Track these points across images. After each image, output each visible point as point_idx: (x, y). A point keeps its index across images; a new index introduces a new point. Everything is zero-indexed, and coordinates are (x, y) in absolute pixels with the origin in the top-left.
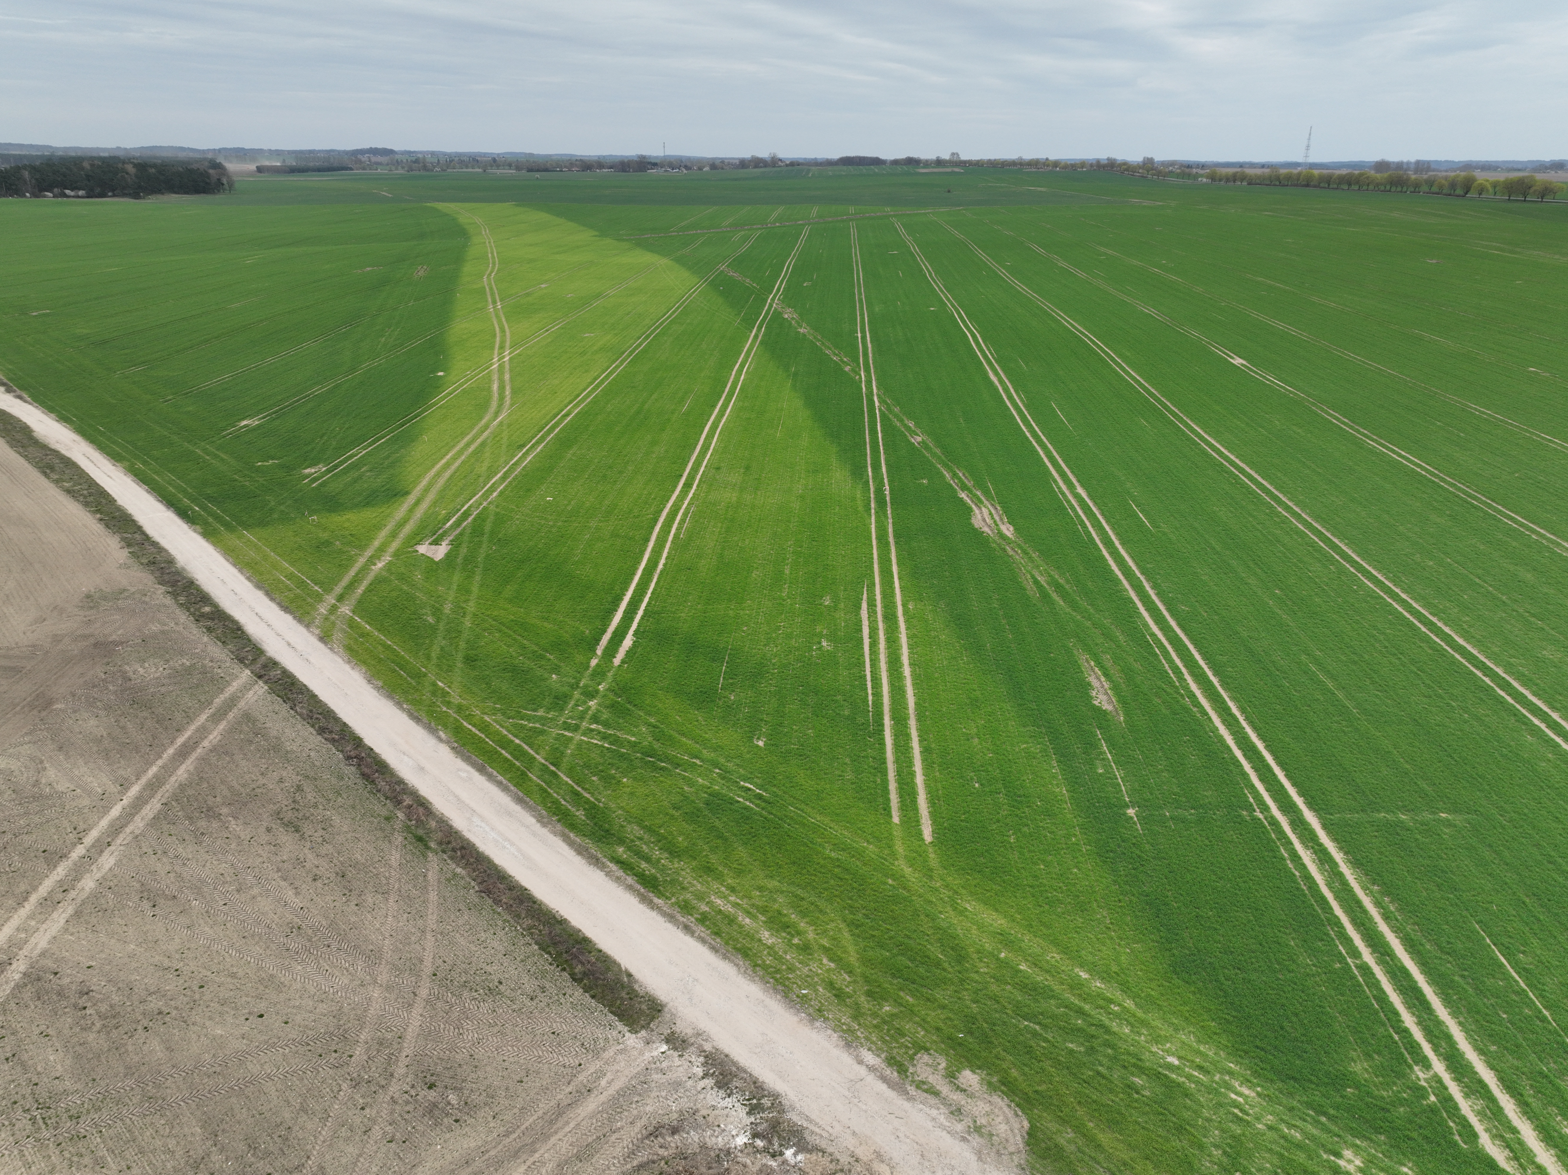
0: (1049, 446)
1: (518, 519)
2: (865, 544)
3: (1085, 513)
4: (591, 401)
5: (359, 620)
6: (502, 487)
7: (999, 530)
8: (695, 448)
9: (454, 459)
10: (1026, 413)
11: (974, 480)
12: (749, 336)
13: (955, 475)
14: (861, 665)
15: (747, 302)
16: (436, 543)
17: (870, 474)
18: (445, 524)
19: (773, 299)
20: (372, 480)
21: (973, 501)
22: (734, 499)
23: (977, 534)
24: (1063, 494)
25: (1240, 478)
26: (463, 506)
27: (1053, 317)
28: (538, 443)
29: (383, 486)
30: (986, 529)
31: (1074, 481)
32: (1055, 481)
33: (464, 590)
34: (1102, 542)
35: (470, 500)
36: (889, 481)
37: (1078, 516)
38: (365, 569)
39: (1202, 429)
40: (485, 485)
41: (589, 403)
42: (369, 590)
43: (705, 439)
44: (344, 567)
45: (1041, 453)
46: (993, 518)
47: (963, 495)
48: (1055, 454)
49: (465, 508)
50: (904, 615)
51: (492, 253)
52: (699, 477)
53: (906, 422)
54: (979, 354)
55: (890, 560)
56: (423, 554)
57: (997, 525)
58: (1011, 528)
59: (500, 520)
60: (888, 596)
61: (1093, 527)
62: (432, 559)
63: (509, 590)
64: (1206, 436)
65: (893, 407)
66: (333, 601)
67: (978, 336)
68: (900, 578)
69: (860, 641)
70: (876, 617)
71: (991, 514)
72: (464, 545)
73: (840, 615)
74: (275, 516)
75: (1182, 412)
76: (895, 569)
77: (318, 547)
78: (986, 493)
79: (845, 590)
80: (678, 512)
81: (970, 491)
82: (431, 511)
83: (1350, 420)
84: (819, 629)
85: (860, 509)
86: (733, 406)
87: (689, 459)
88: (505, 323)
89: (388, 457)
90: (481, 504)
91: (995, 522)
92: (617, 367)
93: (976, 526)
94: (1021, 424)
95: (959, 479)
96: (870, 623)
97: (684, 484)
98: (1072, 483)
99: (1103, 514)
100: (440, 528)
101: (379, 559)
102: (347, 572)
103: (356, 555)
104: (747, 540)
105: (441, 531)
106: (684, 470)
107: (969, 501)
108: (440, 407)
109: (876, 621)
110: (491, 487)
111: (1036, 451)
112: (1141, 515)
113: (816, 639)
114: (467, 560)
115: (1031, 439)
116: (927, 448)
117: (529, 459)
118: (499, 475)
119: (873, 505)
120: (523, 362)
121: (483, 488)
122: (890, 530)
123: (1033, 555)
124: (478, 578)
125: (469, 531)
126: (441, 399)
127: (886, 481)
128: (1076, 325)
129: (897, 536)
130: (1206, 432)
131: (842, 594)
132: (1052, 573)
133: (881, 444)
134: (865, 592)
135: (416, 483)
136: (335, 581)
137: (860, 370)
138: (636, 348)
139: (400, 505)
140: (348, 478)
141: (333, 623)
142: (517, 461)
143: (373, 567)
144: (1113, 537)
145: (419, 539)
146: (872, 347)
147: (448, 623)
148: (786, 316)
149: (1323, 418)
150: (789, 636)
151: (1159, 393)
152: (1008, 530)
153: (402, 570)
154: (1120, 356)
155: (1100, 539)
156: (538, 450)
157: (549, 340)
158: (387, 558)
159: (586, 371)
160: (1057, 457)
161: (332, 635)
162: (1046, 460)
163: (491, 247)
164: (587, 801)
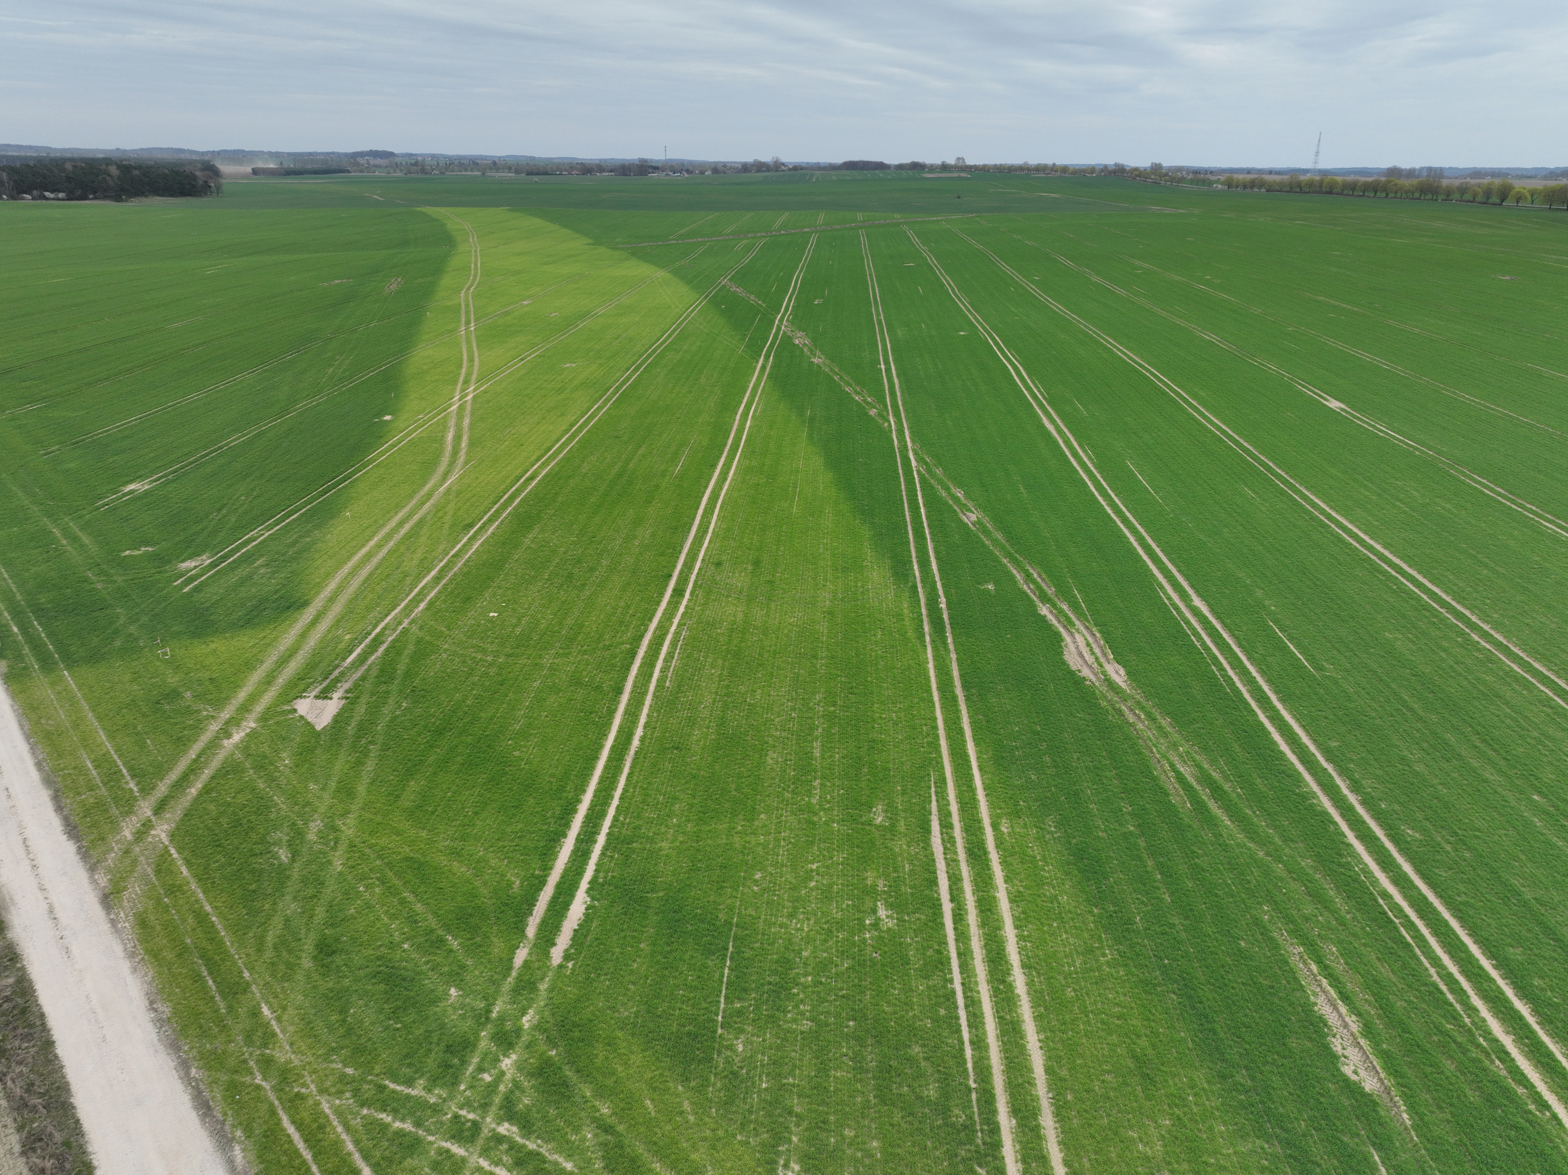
0: (1140, 528)
7: (1105, 675)
8: (689, 531)
11: (1055, 585)
12: (755, 367)
13: (1028, 576)
15: (752, 325)
17: (917, 573)
18: (344, 660)
19: (781, 320)
21: (1059, 622)
24: (1177, 609)
26: (375, 627)
30: (1087, 673)
31: (1187, 587)
32: (1161, 587)
34: (1252, 696)
35: (387, 615)
36: (944, 586)
38: (212, 746)
40: (410, 591)
43: (703, 517)
46: (1092, 652)
47: (1044, 610)
48: (1151, 542)
51: (476, 264)
53: (954, 491)
54: (1025, 392)
57: (1101, 666)
58: (1123, 672)
61: (1233, 668)
65: (933, 467)
67: (1021, 368)
69: (937, 902)
70: (956, 851)
93: (1073, 667)
96: (947, 863)
98: (1186, 592)
100: (337, 667)
101: (239, 726)
105: (336, 673)
106: (674, 569)
107: (1054, 621)
110: (417, 595)
111: (1126, 537)
112: (1290, 646)
113: (869, 903)
114: (362, 730)
115: (1114, 517)
116: (986, 533)
118: (433, 574)
121: (407, 596)
122: (955, 674)
123: (1164, 724)
127: (939, 586)
129: (966, 686)
132: (1198, 758)
133: (925, 525)
137: (888, 415)
138: (623, 383)
143: (226, 743)
144: (1268, 691)
148: (797, 341)
152: (1118, 675)
158: (251, 723)
163: (476, 256)
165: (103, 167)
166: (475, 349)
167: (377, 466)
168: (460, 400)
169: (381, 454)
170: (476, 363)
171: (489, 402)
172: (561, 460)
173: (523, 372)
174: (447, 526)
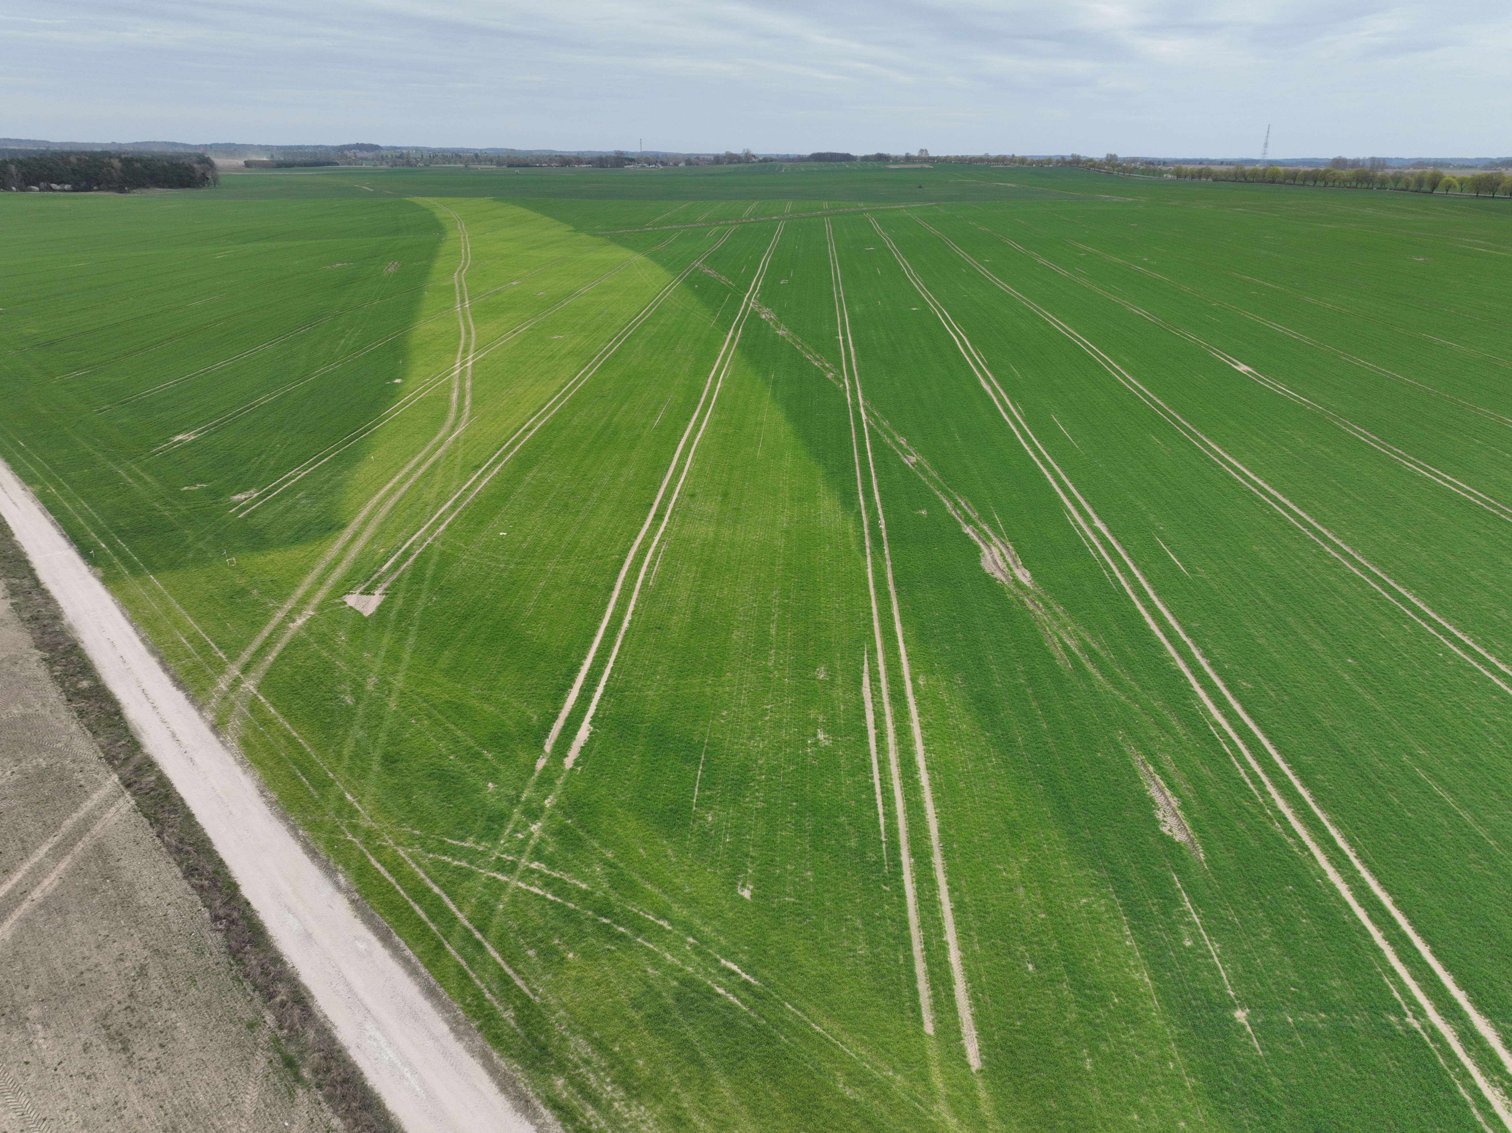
0: (1056, 467)
1: (465, 560)
2: (862, 594)
3: (1109, 554)
4: (556, 414)
5: (263, 700)
6: (450, 519)
7: (1013, 576)
8: (667, 469)
9: (401, 483)
10: (1026, 427)
11: (978, 511)
12: (726, 338)
13: (956, 505)
14: (866, 768)
15: (723, 301)
16: (368, 592)
17: (862, 503)
18: (381, 566)
19: (749, 298)
20: (306, 509)
21: (980, 538)
22: (711, 535)
23: (989, 580)
24: (1080, 528)
25: (1275, 509)
26: (404, 543)
27: (1041, 318)
28: (495, 463)
29: (317, 518)
30: (998, 575)
31: (1090, 511)
32: (1069, 512)
33: (394, 658)
34: (1133, 592)
35: (413, 535)
36: (884, 512)
37: (1101, 558)
38: (282, 627)
39: (1220, 447)
40: (432, 516)
41: (554, 415)
42: (281, 657)
43: (679, 459)
44: (256, 625)
45: (1049, 477)
46: (1005, 561)
47: (967, 530)
48: (1064, 477)
50: (914, 693)
51: (466, 250)
52: (671, 506)
53: (897, 438)
54: (968, 359)
55: (891, 617)
56: (351, 607)
57: (1011, 570)
58: (1028, 574)
59: (445, 561)
60: (893, 666)
61: (1121, 572)
62: (361, 614)
63: (446, 658)
64: (1227, 457)
65: (881, 421)
66: (237, 673)
67: (965, 339)
68: (905, 642)
69: (864, 732)
70: (881, 698)
71: (1002, 555)
72: (400, 595)
73: (838, 693)
74: (190, 555)
75: (1195, 428)
76: (898, 628)
77: (231, 597)
78: (994, 527)
79: (842, 658)
80: (647, 552)
81: (976, 526)
82: (367, 550)
83: (1379, 438)
84: (813, 714)
85: (854, 547)
86: (709, 420)
87: (661, 483)
88: (471, 324)
89: (327, 481)
90: (425, 541)
91: (1008, 565)
92: (586, 373)
93: (988, 571)
94: (1022, 441)
95: (961, 508)
96: (874, 705)
97: (655, 515)
98: (1088, 515)
99: (1129, 556)
100: (376, 572)
101: (300, 613)
102: (260, 632)
103: (274, 608)
104: (726, 589)
105: (376, 576)
106: (655, 498)
107: (976, 538)
108: (393, 420)
109: (881, 703)
110: (438, 519)
111: (1043, 474)
112: (1172, 556)
113: (811, 730)
114: (402, 616)
115: (1035, 458)
116: (923, 471)
117: (483, 483)
118: (449, 503)
119: (867, 543)
120: (486, 368)
121: (429, 520)
122: (890, 576)
123: (1057, 610)
124: (411, 640)
125: (407, 576)
126: (395, 410)
127: (880, 511)
128: (1066, 327)
129: (897, 584)
130: (1225, 452)
131: (838, 664)
132: (1082, 634)
133: (871, 465)
134: (866, 661)
135: (354, 513)
136: (242, 644)
137: (843, 377)
138: (607, 352)
139: (333, 542)
140: (280, 507)
141: (232, 705)
142: (471, 486)
143: (291, 625)
144: (1146, 585)
145: (349, 586)
146: (855, 350)
147: (370, 705)
148: (764, 317)
149: (1349, 434)
150: (778, 725)
151: (1166, 404)
152: (1024, 576)
153: (324, 629)
154: (1118, 362)
155: (1131, 588)
156: (495, 472)
157: (517, 343)
158: (309, 612)
159: (555, 378)
160: (1067, 481)
161: (228, 722)
162: (1055, 485)
163: (465, 242)
164: (520, 994)
165: (106, 160)
168: (461, 365)
170: (473, 335)
174: (457, 468)
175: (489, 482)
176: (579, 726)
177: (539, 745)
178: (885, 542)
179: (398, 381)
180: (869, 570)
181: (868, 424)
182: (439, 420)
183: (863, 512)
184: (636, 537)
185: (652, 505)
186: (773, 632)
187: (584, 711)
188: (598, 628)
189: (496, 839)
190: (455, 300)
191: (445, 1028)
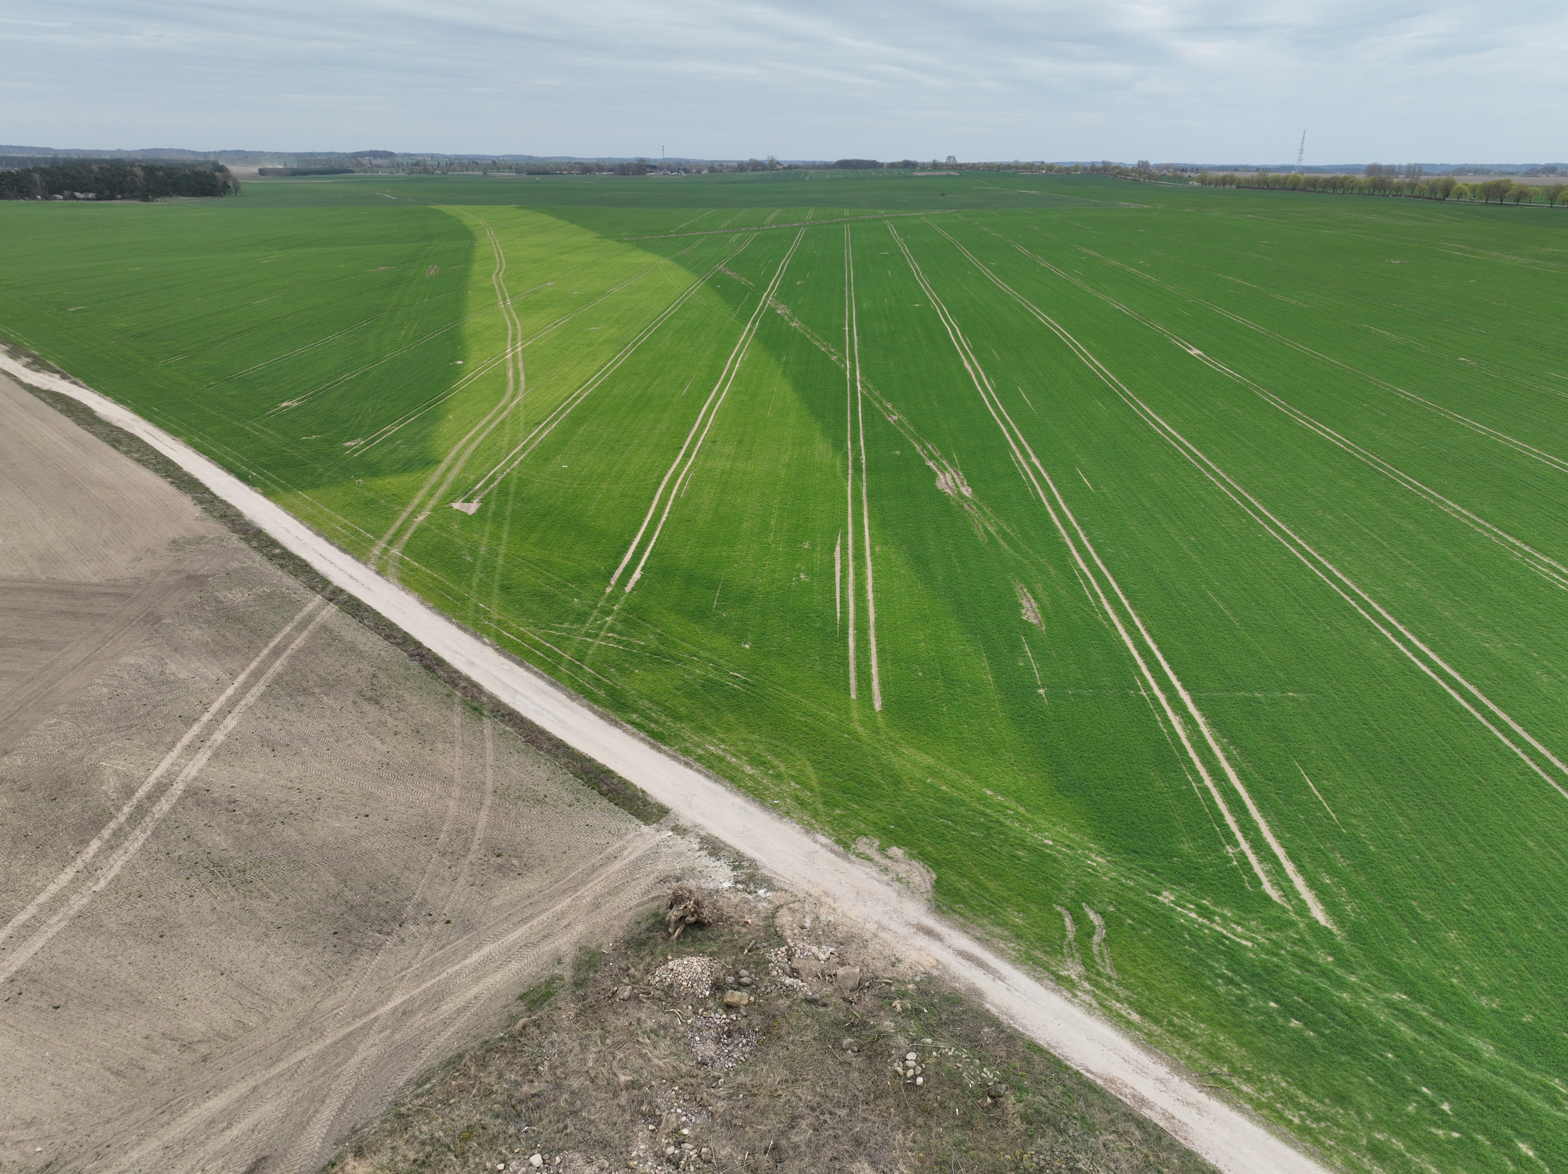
0: (1012, 423)
1: (538, 483)
5: (408, 559)
6: (522, 457)
8: (693, 425)
9: (478, 434)
10: (994, 396)
11: (941, 452)
12: (744, 330)
14: (832, 592)
15: (742, 300)
16: (468, 501)
17: (849, 447)
19: (767, 297)
20: (406, 451)
27: (1029, 312)
28: (553, 420)
29: (416, 457)
38: (408, 521)
40: (507, 455)
42: (413, 536)
43: (703, 418)
44: (389, 520)
45: (1004, 429)
49: (491, 473)
51: (499, 255)
53: (885, 403)
54: (956, 345)
55: (862, 514)
56: (458, 510)
58: (970, 490)
59: (523, 483)
62: (466, 513)
63: (534, 537)
65: (874, 391)
66: (385, 545)
67: (958, 330)
69: (833, 574)
73: (817, 555)
74: (325, 480)
77: (366, 504)
78: (951, 462)
79: (822, 537)
80: (679, 477)
82: (461, 476)
84: (798, 566)
86: (728, 391)
87: (689, 434)
89: (418, 433)
90: (504, 471)
92: (622, 357)
98: (1028, 454)
101: (420, 513)
102: (393, 523)
103: (399, 510)
104: (739, 499)
105: (471, 492)
106: (685, 441)
110: (513, 457)
113: (795, 573)
114: (496, 515)
124: (506, 528)
128: (1050, 320)
133: (860, 422)
135: (446, 453)
136: (383, 530)
137: (846, 359)
138: (639, 339)
139: (433, 471)
140: (385, 450)
141: (387, 562)
142: (534, 436)
143: (415, 520)
144: (1058, 497)
146: (858, 339)
147: (484, 561)
148: (779, 312)
149: (1263, 400)
154: (1087, 347)
155: (1046, 498)
158: (426, 513)
159: (594, 360)
161: (387, 570)
163: (497, 248)
164: (607, 685)
165: (129, 168)
166: (515, 318)
167: (461, 391)
168: (512, 351)
169: (462, 384)
170: (519, 327)
171: (535, 352)
172: (597, 388)
173: (558, 333)
174: (522, 424)
175: (549, 433)
176: (634, 572)
177: (607, 581)
178: (864, 471)
179: (459, 362)
180: (849, 488)
181: (861, 393)
182: (500, 391)
183: (850, 452)
184: (669, 468)
185: (682, 448)
186: (773, 523)
187: (637, 564)
188: (643, 521)
189: (584, 623)
190: (497, 298)
191: (565, 697)
